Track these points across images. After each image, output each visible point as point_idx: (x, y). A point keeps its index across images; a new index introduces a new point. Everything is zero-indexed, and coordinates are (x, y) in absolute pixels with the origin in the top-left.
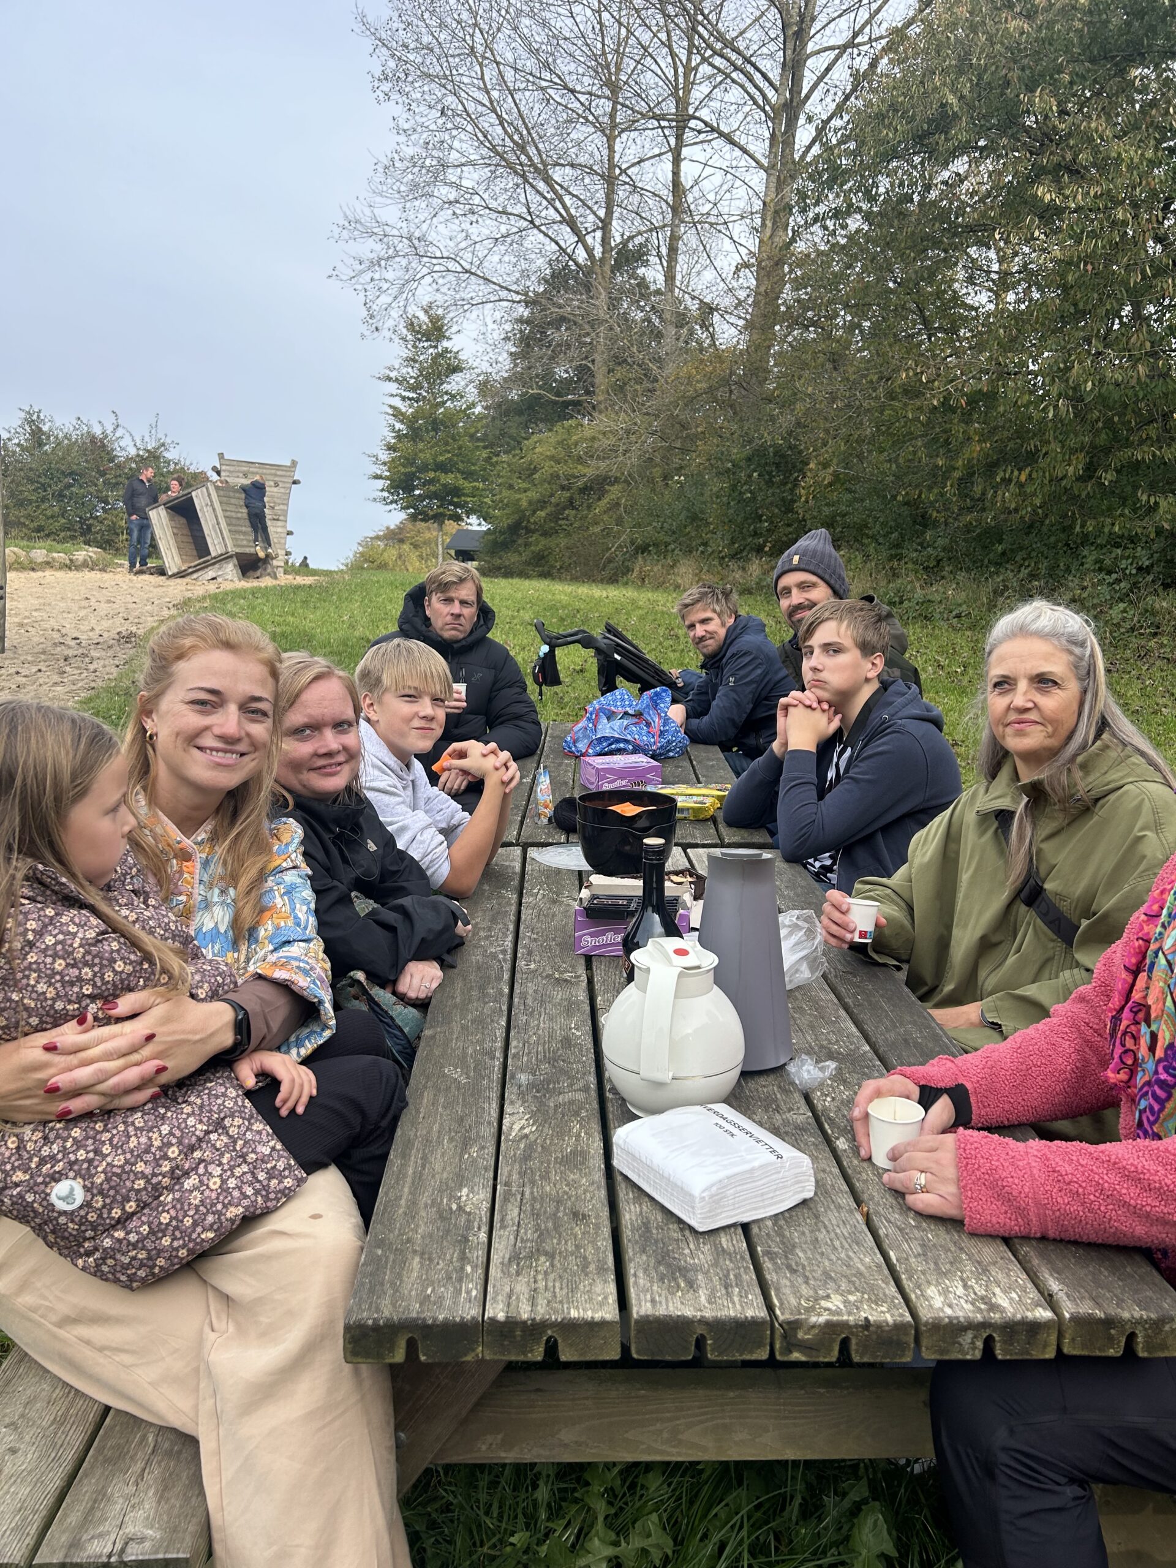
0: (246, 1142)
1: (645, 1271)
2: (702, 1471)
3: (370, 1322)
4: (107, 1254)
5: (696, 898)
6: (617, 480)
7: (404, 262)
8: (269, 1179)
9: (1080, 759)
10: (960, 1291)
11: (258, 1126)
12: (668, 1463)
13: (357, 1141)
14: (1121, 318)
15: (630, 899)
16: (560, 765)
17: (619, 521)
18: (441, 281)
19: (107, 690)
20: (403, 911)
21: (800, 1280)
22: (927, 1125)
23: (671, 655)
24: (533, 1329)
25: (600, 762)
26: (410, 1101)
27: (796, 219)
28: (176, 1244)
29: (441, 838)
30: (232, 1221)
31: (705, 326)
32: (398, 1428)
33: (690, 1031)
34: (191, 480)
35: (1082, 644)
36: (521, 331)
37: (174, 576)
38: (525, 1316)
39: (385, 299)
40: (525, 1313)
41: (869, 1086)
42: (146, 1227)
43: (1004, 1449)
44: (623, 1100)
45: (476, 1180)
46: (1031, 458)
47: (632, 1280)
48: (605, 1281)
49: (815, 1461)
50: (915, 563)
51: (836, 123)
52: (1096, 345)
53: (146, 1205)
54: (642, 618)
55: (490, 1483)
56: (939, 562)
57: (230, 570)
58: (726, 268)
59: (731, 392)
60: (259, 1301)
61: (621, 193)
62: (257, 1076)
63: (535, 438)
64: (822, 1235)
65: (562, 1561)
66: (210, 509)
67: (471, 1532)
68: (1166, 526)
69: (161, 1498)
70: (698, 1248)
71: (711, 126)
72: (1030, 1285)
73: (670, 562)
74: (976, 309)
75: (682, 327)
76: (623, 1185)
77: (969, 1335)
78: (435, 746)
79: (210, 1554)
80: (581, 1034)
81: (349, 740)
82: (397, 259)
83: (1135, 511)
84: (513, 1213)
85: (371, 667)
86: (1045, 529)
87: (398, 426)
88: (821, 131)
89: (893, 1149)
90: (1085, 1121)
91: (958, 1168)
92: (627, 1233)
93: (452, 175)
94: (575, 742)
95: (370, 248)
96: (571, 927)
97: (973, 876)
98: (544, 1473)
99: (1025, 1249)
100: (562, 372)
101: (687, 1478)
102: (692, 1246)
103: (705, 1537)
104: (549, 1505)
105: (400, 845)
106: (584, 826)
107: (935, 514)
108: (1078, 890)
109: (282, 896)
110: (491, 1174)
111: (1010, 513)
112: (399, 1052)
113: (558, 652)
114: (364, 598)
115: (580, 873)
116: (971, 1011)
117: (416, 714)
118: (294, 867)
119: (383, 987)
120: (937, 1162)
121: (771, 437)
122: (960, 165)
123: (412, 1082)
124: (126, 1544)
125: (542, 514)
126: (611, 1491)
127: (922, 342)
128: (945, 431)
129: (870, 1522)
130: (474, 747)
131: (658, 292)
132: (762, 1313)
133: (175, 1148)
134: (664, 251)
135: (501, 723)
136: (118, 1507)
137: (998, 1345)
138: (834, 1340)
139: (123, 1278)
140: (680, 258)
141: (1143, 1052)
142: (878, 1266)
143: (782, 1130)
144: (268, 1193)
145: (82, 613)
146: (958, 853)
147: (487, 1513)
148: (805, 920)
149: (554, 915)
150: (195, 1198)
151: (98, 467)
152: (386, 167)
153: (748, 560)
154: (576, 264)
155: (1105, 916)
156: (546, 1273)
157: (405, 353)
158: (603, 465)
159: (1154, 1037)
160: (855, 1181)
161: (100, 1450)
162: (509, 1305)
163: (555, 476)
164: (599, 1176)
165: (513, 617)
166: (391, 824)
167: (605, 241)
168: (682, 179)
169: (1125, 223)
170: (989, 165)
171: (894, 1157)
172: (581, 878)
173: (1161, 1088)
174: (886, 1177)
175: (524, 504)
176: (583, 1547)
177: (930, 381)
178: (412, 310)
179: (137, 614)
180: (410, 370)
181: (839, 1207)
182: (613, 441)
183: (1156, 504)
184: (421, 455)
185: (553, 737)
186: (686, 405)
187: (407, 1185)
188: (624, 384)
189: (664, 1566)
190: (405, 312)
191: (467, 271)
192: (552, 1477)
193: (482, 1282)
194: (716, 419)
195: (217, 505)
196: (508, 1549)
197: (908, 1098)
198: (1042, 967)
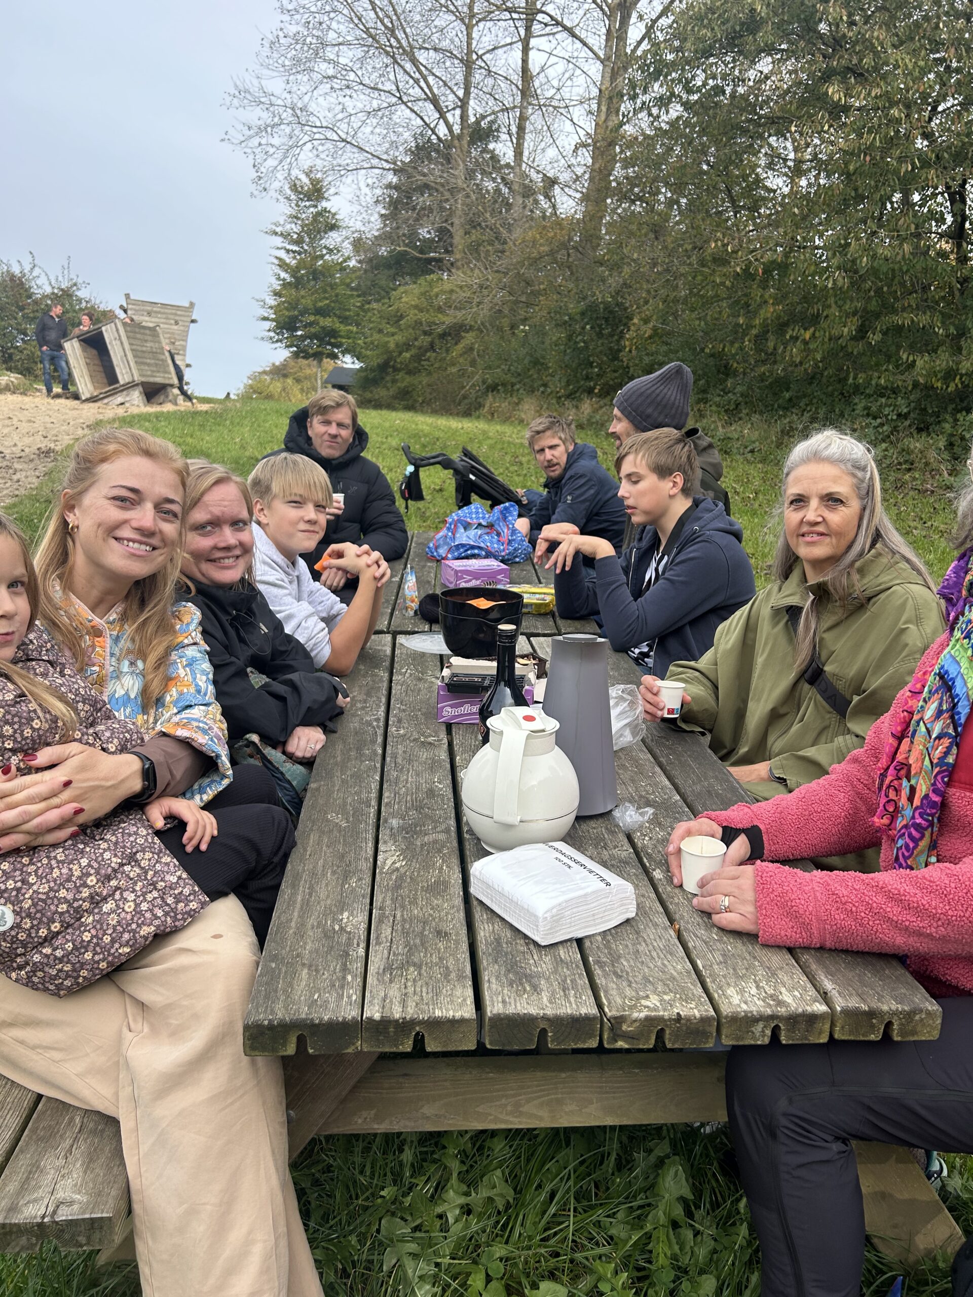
0: (156, 873)
1: (497, 978)
2: (536, 1136)
3: (266, 1023)
4: (36, 967)
5: (538, 677)
6: (471, 328)
7: (288, 130)
9: (858, 564)
10: (754, 991)
11: (167, 859)
12: (510, 1130)
13: (252, 874)
14: (892, 203)
15: (484, 677)
16: (424, 566)
17: (473, 363)
18: (320, 148)
19: (30, 497)
20: (292, 685)
21: (625, 984)
22: (728, 858)
23: (516, 478)
24: (404, 1026)
25: (458, 565)
26: (299, 842)
27: (626, 106)
28: (97, 958)
29: (323, 625)
30: (145, 938)
31: (548, 197)
32: (288, 1107)
33: (534, 783)
34: (100, 317)
35: (864, 469)
36: (390, 196)
37: (87, 400)
38: (397, 1016)
39: (271, 162)
40: (397, 1013)
41: (682, 827)
42: (70, 944)
43: (785, 1115)
44: (479, 839)
45: (355, 905)
46: (815, 320)
47: (486, 985)
48: (464, 987)
49: (627, 1126)
50: (718, 406)
51: (664, 22)
52: (872, 225)
53: (69, 926)
54: (491, 447)
55: (364, 1148)
56: (737, 405)
57: (136, 396)
58: (567, 147)
59: (569, 255)
60: (169, 1006)
61: (478, 76)
62: (165, 818)
63: (402, 289)
64: (642, 948)
65: (423, 1209)
66: (118, 342)
67: (348, 1187)
68: (921, 381)
69: (88, 1167)
70: (541, 958)
71: (556, 20)
72: (809, 985)
73: (515, 400)
74: (775, 191)
75: (528, 197)
76: (479, 909)
77: (761, 1025)
78: (317, 548)
79: (130, 1211)
80: (444, 787)
81: (244, 536)
82: (282, 127)
83: (897, 367)
84: (386, 931)
85: (262, 477)
86: (824, 380)
87: (283, 275)
88: (650, 29)
89: (702, 879)
91: (756, 891)
92: (482, 947)
93: (330, 53)
94: (437, 548)
95: (257, 115)
96: (434, 700)
97: (766, 660)
98: (409, 1140)
99: (805, 957)
100: (424, 233)
101: (525, 1141)
102: (535, 957)
103: (539, 1186)
104: (412, 1165)
105: (288, 630)
106: (445, 617)
107: (735, 365)
108: (852, 672)
109: (184, 667)
110: (368, 901)
111: (796, 366)
112: (288, 801)
113: (423, 474)
114: (253, 423)
115: (441, 656)
116: (761, 769)
117: (302, 519)
118: (195, 644)
119: (274, 747)
120: (739, 888)
121: (602, 295)
122: (765, 65)
123: (300, 826)
124: (58, 1207)
125: (407, 355)
126: (463, 1153)
127: (729, 218)
128: (745, 295)
129: (672, 1172)
130: (349, 548)
131: (508, 165)
132: (594, 1011)
133: (93, 878)
134: (514, 129)
135: (374, 530)
136: (50, 1177)
137: (783, 1033)
138: (652, 1032)
139: (52, 987)
140: (527, 137)
141: (903, 801)
142: (688, 972)
143: (609, 863)
144: (176, 914)
145: (6, 431)
146: (754, 641)
147: (361, 1172)
148: (629, 694)
149: (420, 690)
151: (17, 302)
152: (272, 43)
153: (580, 400)
154: (439, 138)
155: (874, 693)
156: (414, 980)
157: (289, 211)
158: (459, 314)
159: (913, 790)
160: (668, 904)
161: (35, 1131)
162: (383, 1007)
163: (419, 323)
164: (459, 901)
165: (382, 443)
166: (280, 612)
167: (464, 117)
168: (530, 66)
169: (898, 121)
170: (790, 65)
171: (702, 884)
172: (442, 661)
173: (916, 830)
174: (695, 901)
175: (392, 346)
176: (440, 1197)
177: (735, 252)
178: (295, 172)
179: (54, 432)
180: (293, 226)
181: (656, 925)
182: (468, 294)
183: (914, 361)
184: (303, 301)
185: (418, 544)
186: (531, 265)
187: (296, 910)
188: (479, 245)
189: (506, 1211)
190: (289, 174)
191: (343, 140)
192: (416, 1143)
193: (361, 988)
194: (555, 278)
195: (124, 338)
196: (379, 1201)
197: (713, 836)
198: (820, 734)
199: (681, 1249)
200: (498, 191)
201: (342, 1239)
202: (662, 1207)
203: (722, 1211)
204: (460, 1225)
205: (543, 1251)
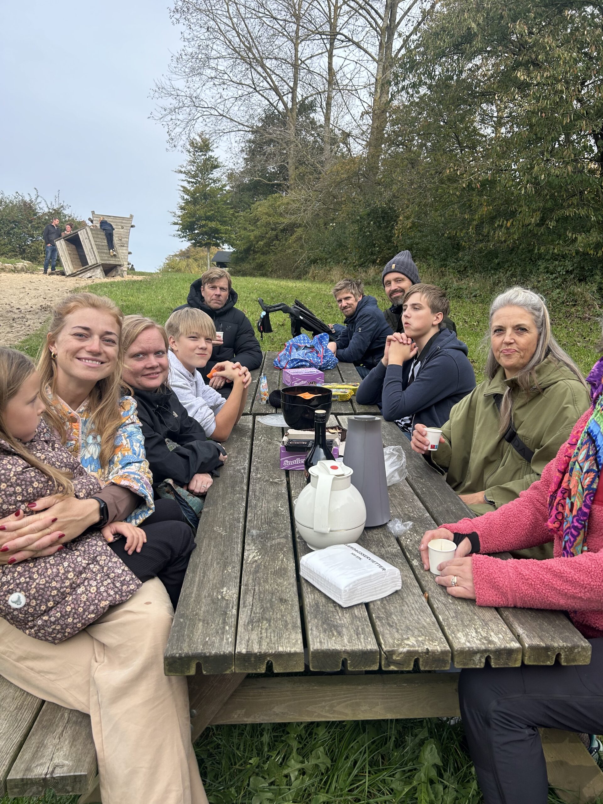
0: (109, 568)
1: (317, 627)
2: (345, 726)
3: (177, 655)
4: (41, 628)
5: (342, 441)
6: (300, 225)
7: (188, 110)
8: (122, 586)
9: (536, 368)
10: (474, 634)
11: (115, 559)
12: (328, 722)
13: (169, 564)
14: (559, 141)
15: (308, 441)
16: (272, 373)
17: (302, 247)
18: (207, 120)
19: (36, 335)
20: (192, 448)
21: (394, 630)
22: (457, 552)
23: (329, 316)
24: (260, 657)
25: (292, 372)
27: (393, 88)
28: (75, 621)
29: (211, 411)
30: (104, 608)
31: (345, 144)
33: (338, 507)
34: (77, 225)
35: (539, 310)
36: (250, 147)
37: (69, 276)
38: (256, 651)
39: (178, 130)
40: (256, 649)
41: (429, 533)
42: (59, 614)
43: (495, 711)
44: (305, 542)
45: (231, 583)
46: (513, 214)
47: (310, 632)
48: (297, 633)
49: (402, 719)
50: (453, 269)
51: (414, 37)
52: (547, 156)
53: (58, 603)
54: (313, 298)
55: (239, 734)
56: (465, 268)
57: (99, 272)
59: (359, 179)
60: (120, 646)
61: (302, 73)
62: (114, 535)
63: (258, 203)
64: (405, 608)
65: (275, 771)
66: (88, 240)
67: (230, 758)
68: (581, 250)
69: (72, 745)
70: (343, 615)
71: (349, 38)
72: (508, 631)
73: (328, 268)
74: (485, 137)
75: (334, 144)
76: (305, 585)
77: (478, 656)
78: (208, 364)
79: (97, 772)
80: (284, 509)
81: (163, 360)
82: (184, 108)
83: (565, 241)
84: (250, 599)
85: (173, 323)
86: (519, 251)
87: (186, 197)
88: (406, 41)
89: (440, 565)
90: (535, 549)
91: (473, 573)
92: (307, 608)
93: (213, 63)
94: (280, 361)
95: (170, 102)
96: (278, 456)
97: (482, 427)
98: (266, 728)
99: (506, 613)
100: (271, 168)
101: (338, 729)
102: (340, 614)
103: (347, 757)
104: (269, 744)
105: (190, 414)
106: (284, 405)
107: (464, 243)
108: (534, 434)
109: (126, 439)
110: (238, 580)
111: (502, 243)
112: (191, 520)
113: (271, 315)
114: (169, 287)
115: (283, 428)
116: (479, 496)
117: (197, 347)
118: (133, 423)
119: (182, 487)
120: (463, 571)
121: (380, 203)
122: (478, 61)
123: (197, 535)
124: (55, 768)
125: (261, 243)
126: (300, 736)
127: (457, 154)
128: (469, 200)
129: (429, 748)
130: (228, 364)
131: (321, 126)
132: (375, 647)
133: (71, 573)
134: (324, 104)
135: (242, 352)
136: (50, 750)
137: (492, 661)
138: (411, 660)
139: (50, 639)
140: (332, 109)
141: (567, 512)
142: (433, 623)
143: (385, 556)
144: (122, 593)
145: (21, 295)
146: (474, 416)
147: (238, 749)
148: (397, 451)
149: (269, 450)
150: (84, 598)
151: (28, 218)
152: (178, 59)
153: (368, 267)
154: (278, 111)
155: (547, 447)
156: (266, 629)
157: (189, 158)
158: (293, 217)
159: (572, 505)
160: (422, 581)
161: (40, 722)
162: (248, 646)
163: (268, 223)
164: (293, 580)
165: (247, 297)
166: (185, 404)
167: (293, 99)
168: (334, 67)
169: (562, 92)
170: (492, 61)
171: (441, 569)
172: (283, 431)
173: (574, 530)
174: (437, 579)
175: (252, 238)
176: (286, 764)
177: (462, 174)
178: (193, 135)
179: (50, 295)
180: (192, 167)
181: (414, 594)
182: (298, 205)
183: (576, 238)
184: (198, 212)
185: (268, 359)
186: (336, 186)
187: (195, 586)
188: (304, 175)
189: (327, 772)
190: (189, 136)
191: (221, 115)
192: (271, 730)
193: (234, 634)
194: (351, 194)
195: (91, 238)
196: (249, 766)
197: (448, 539)
198: (515, 473)
199: (435, 797)
200: (315, 142)
201: (226, 790)
202: (423, 770)
203: (461, 774)
204: (298, 782)
205: (349, 798)
